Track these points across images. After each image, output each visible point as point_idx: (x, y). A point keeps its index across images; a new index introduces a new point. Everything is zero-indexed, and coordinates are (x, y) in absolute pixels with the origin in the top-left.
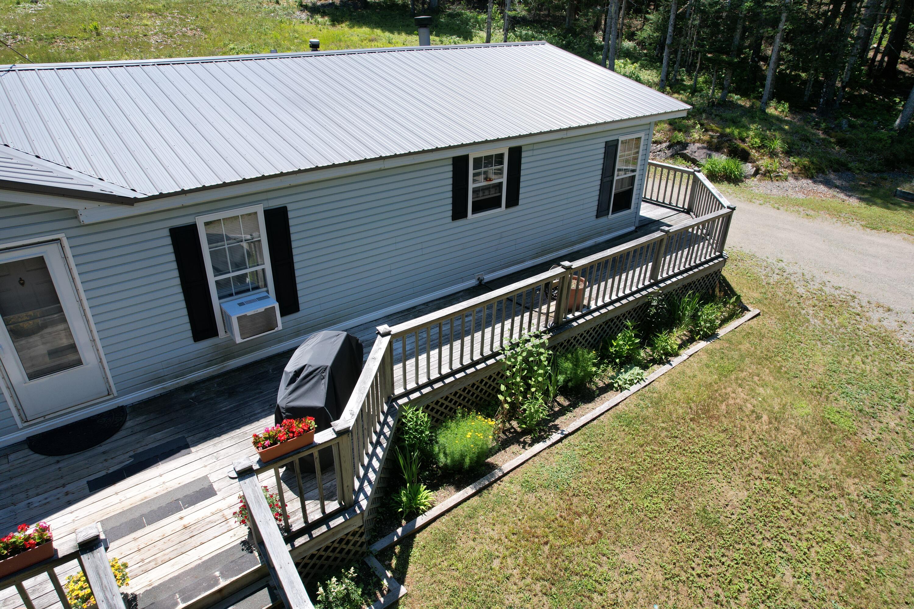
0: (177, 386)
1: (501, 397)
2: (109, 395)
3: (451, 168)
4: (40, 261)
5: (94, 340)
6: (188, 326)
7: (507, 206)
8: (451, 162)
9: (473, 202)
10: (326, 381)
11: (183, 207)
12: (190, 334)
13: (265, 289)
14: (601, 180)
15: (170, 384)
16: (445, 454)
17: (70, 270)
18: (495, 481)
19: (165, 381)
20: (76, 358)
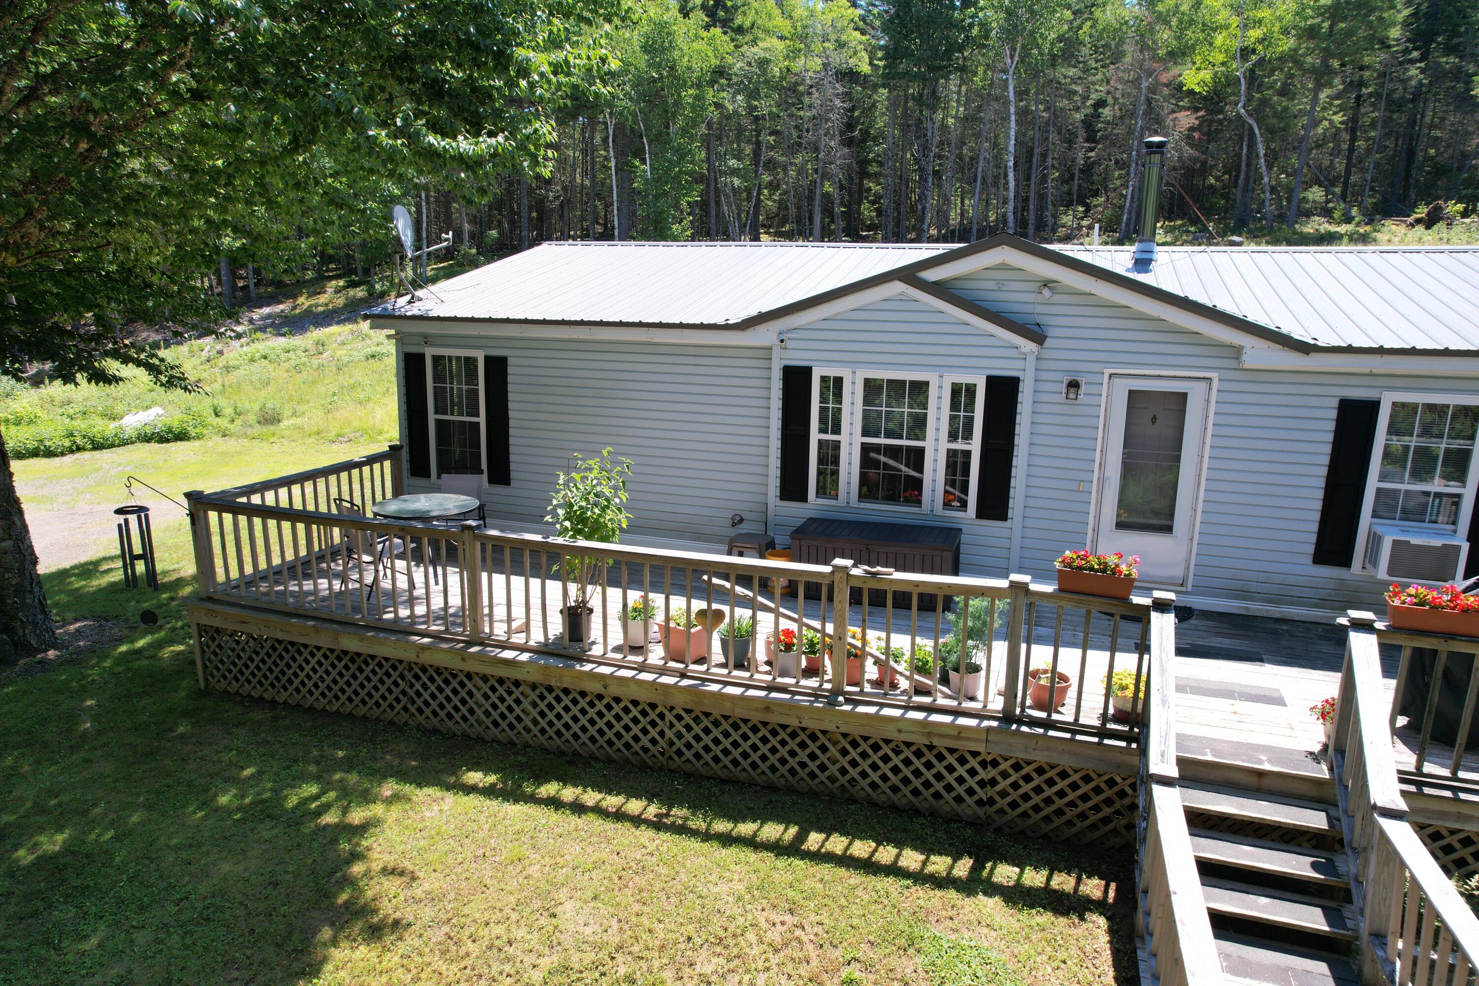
0: (1265, 614)
2: (1182, 585)
4: (1183, 397)
5: (1195, 511)
6: (1313, 539)
11: (1371, 375)
12: (1311, 549)
13: (1452, 527)
15: (1257, 608)
17: (1207, 417)
19: (1252, 599)
20: (1169, 523)
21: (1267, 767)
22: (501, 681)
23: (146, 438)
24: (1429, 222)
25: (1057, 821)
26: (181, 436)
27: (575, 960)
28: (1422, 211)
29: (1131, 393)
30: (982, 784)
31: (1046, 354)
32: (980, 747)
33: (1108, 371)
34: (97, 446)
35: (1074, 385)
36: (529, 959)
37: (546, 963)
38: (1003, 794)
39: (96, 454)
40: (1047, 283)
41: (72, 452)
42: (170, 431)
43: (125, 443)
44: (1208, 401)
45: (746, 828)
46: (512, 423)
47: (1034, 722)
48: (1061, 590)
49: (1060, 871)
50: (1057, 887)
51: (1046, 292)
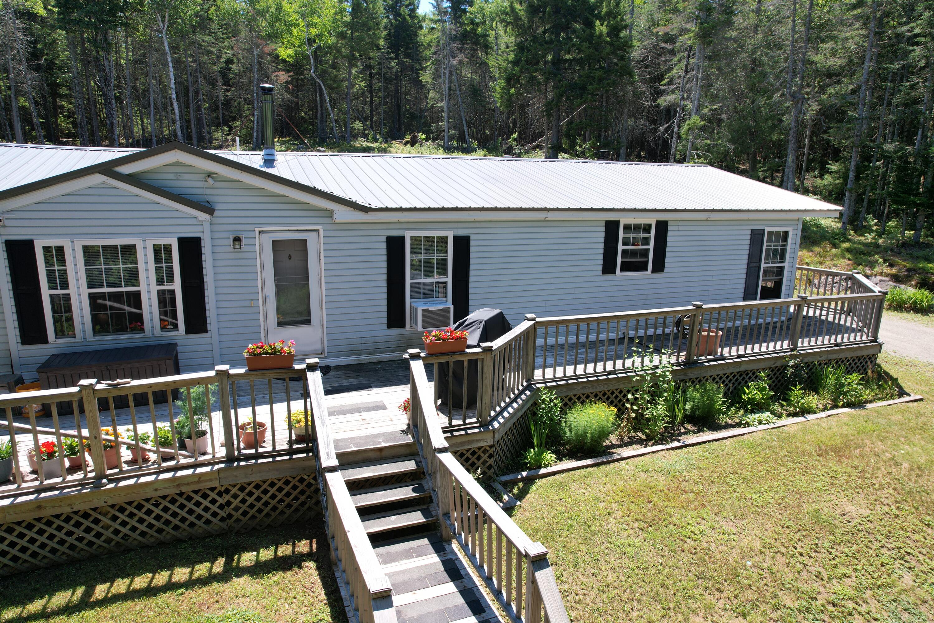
0: (368, 361)
1: (628, 405)
2: (321, 353)
3: (603, 229)
4: (304, 242)
5: (322, 308)
6: (385, 315)
7: (654, 271)
8: (604, 224)
9: (622, 262)
10: (481, 329)
11: (399, 223)
12: (385, 321)
13: (445, 299)
14: (748, 264)
15: (364, 358)
16: (570, 430)
17: (320, 253)
18: (614, 461)
19: (361, 354)
20: (308, 318)
21: (383, 445)
24: (413, 143)
25: (274, 515)
28: (408, 138)
29: (273, 241)
30: (221, 507)
31: (216, 221)
32: (216, 484)
33: (257, 230)
35: (237, 240)
38: (237, 509)
40: (210, 175)
44: (319, 244)
45: (35, 606)
47: (248, 457)
48: (250, 370)
49: (282, 544)
50: (282, 555)
51: (210, 180)
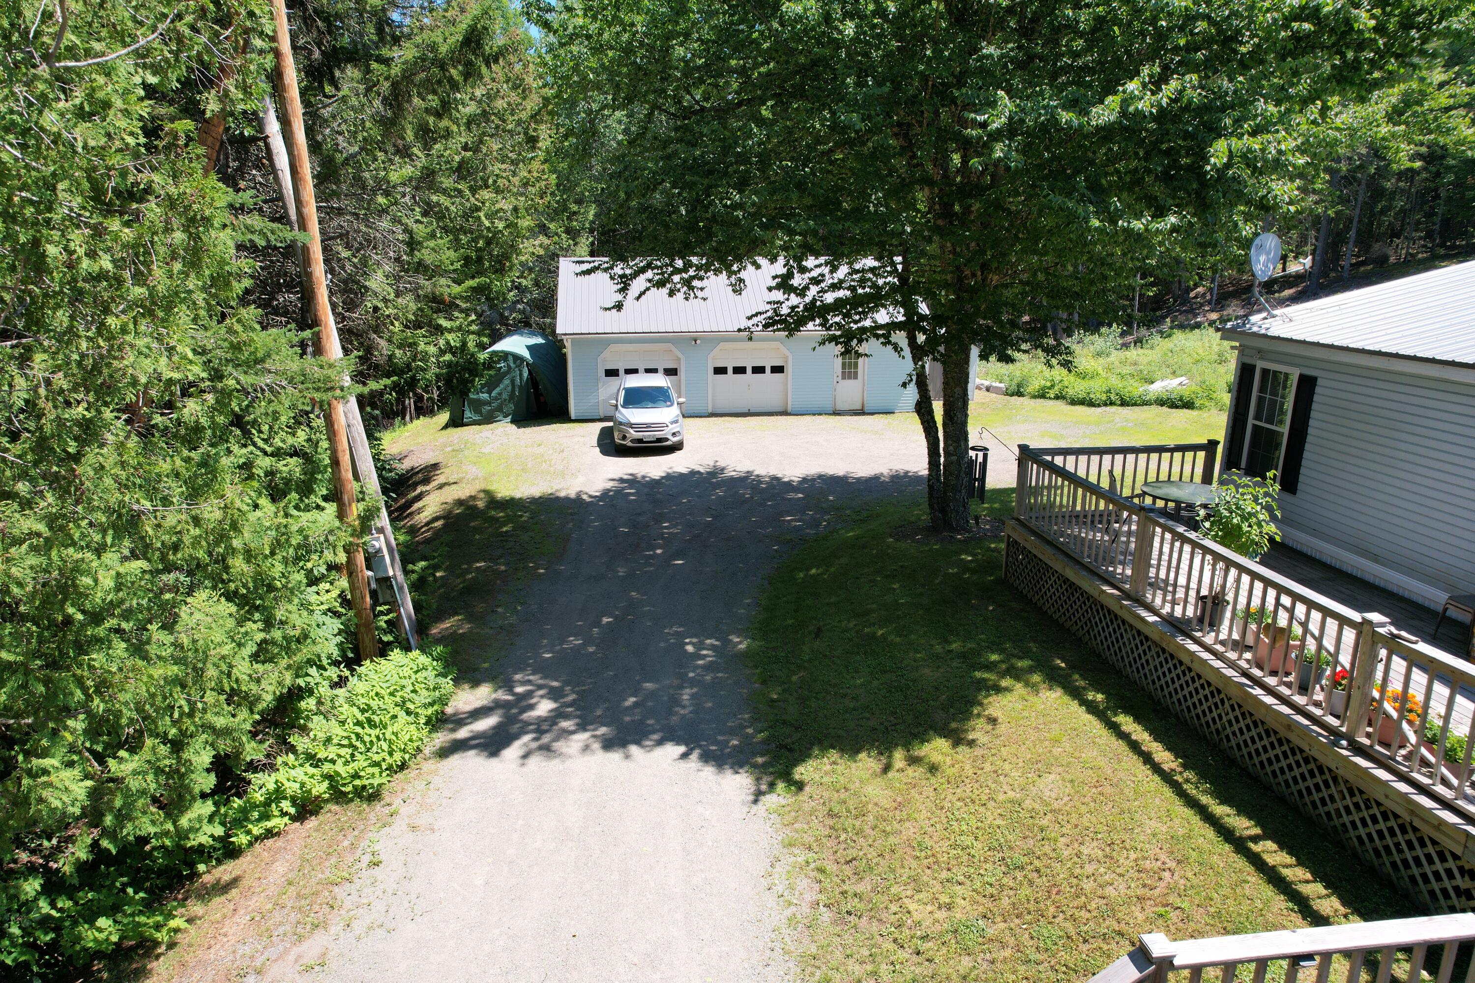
22: (1139, 633)
23: (1161, 402)
26: (1188, 405)
27: (1028, 804)
34: (1124, 403)
36: (1006, 788)
37: (1011, 794)
39: (1120, 409)
41: (1106, 405)
42: (1181, 400)
43: (1145, 403)
45: (1220, 810)
46: (1309, 439)
